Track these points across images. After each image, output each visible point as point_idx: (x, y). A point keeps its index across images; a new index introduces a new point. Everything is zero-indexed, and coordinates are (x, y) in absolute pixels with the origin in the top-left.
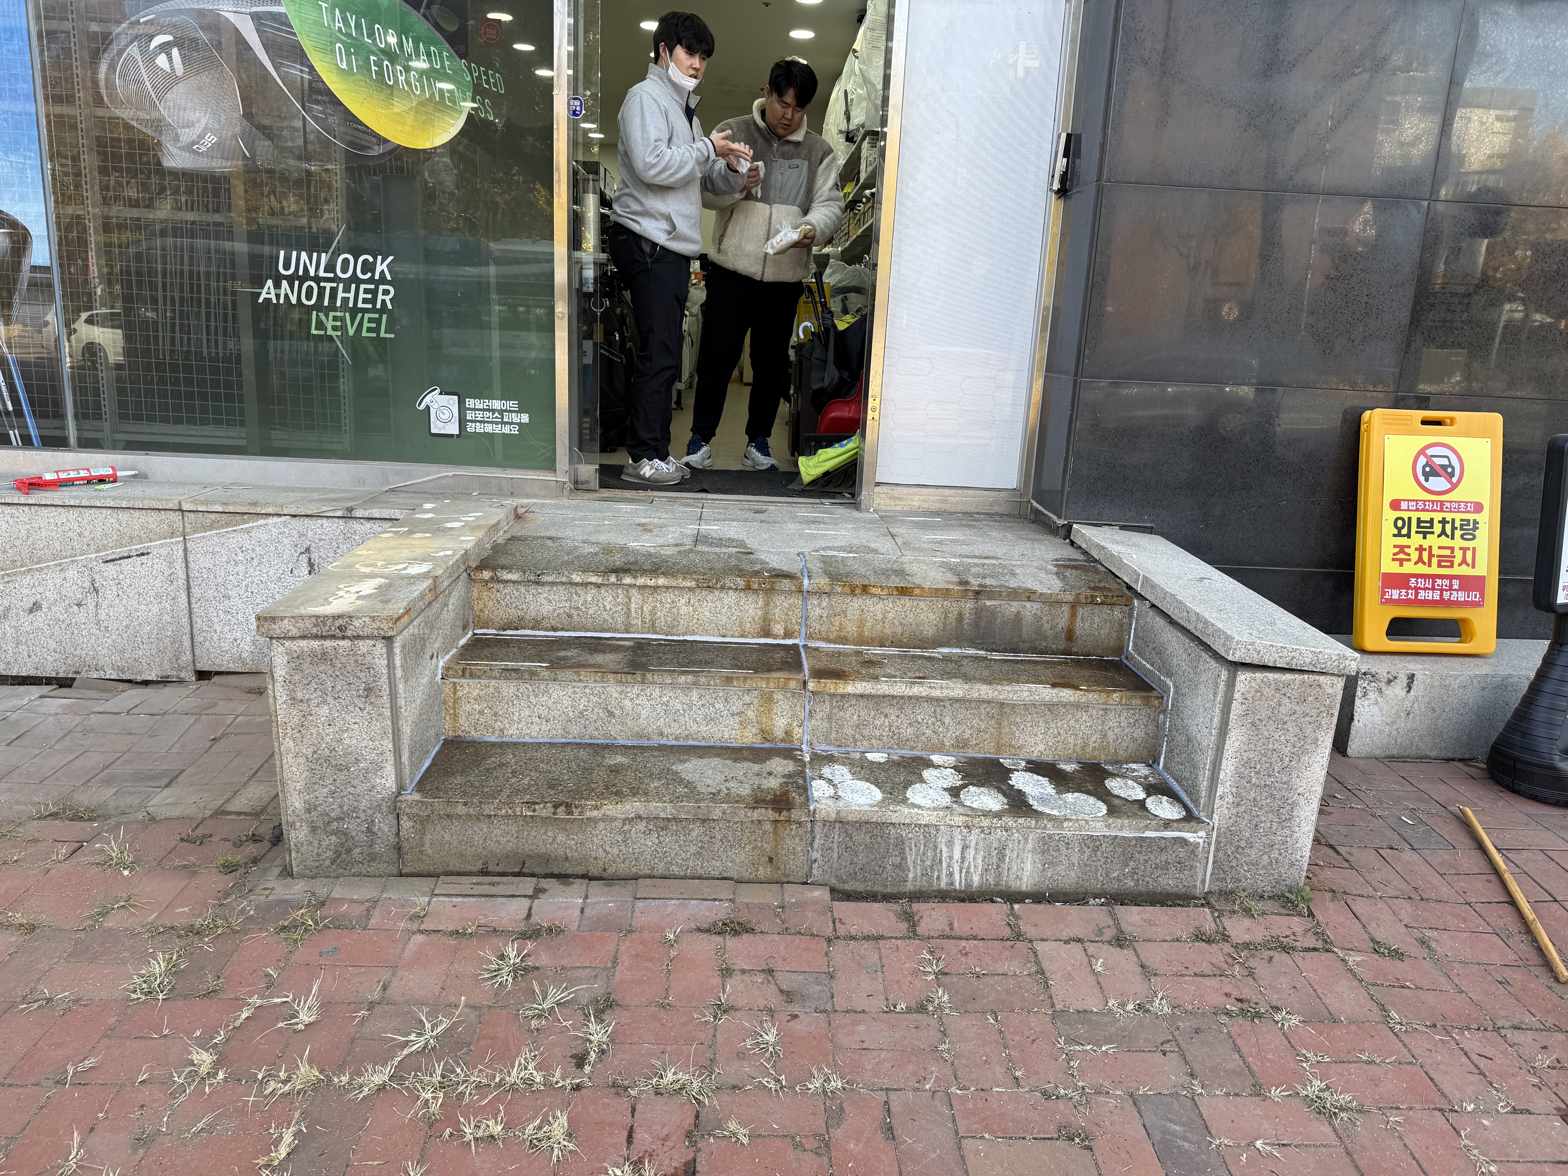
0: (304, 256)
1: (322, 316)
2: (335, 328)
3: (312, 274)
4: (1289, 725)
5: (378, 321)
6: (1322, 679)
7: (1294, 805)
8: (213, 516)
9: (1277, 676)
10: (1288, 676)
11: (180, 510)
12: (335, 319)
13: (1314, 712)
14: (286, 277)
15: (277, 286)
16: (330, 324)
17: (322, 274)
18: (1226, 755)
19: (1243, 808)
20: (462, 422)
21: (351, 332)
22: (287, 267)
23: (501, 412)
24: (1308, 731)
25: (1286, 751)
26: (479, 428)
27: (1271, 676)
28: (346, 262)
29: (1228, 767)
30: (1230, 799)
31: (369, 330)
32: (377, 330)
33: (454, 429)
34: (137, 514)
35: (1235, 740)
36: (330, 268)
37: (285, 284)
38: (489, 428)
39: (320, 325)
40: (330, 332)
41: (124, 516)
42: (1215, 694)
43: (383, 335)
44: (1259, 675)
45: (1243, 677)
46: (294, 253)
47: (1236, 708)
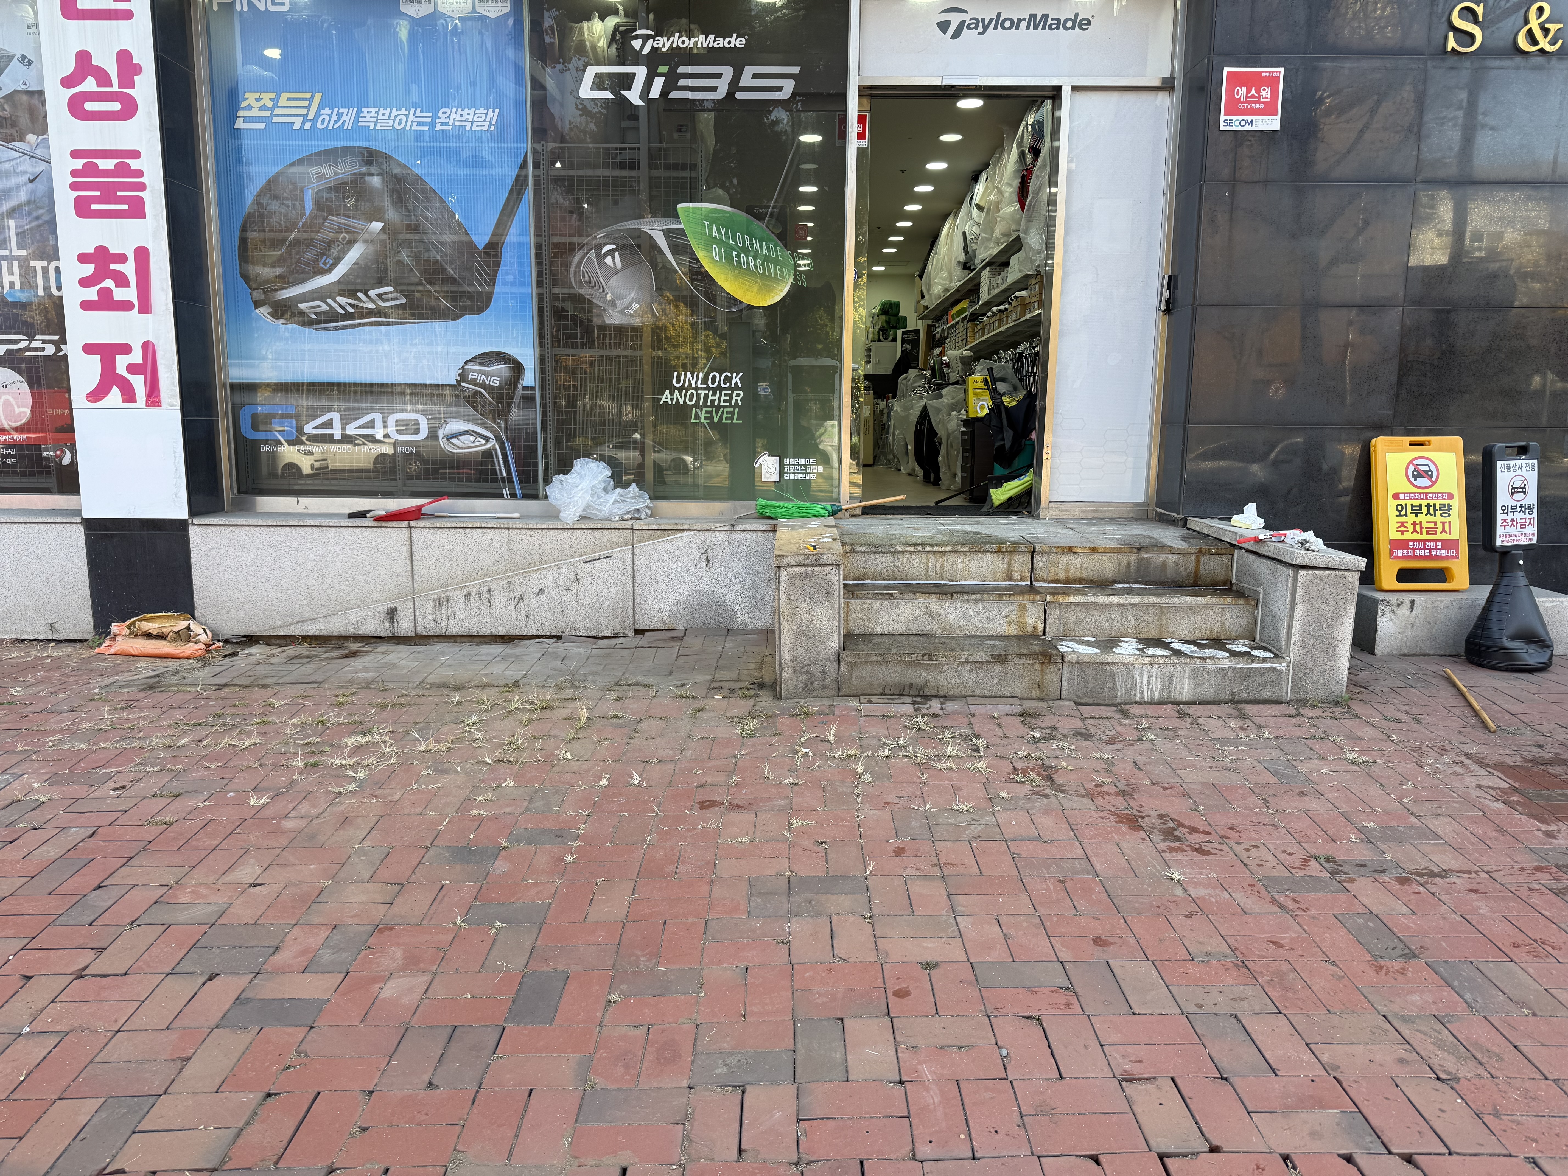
0: (689, 373)
1: (698, 411)
2: (706, 418)
3: (693, 385)
4: (1330, 601)
5: (732, 413)
6: (1346, 573)
7: (1336, 647)
8: (651, 532)
9: (1321, 572)
10: (1327, 572)
11: (632, 529)
12: (706, 412)
13: (1343, 593)
14: (678, 388)
15: (672, 394)
16: (703, 416)
17: (699, 385)
18: (1295, 619)
19: (1306, 650)
20: (782, 473)
21: (716, 421)
22: (678, 381)
23: (806, 466)
24: (1341, 603)
25: (1329, 615)
26: (792, 477)
27: (1317, 572)
28: (714, 377)
29: (1297, 625)
30: (1299, 644)
31: (727, 418)
32: (732, 418)
33: (776, 478)
34: (606, 532)
35: (1299, 611)
36: (705, 381)
37: (676, 392)
38: (798, 477)
39: (697, 417)
40: (703, 421)
41: (598, 534)
42: (1287, 586)
43: (735, 421)
44: (1311, 572)
45: (1302, 573)
46: (683, 373)
47: (1299, 592)
